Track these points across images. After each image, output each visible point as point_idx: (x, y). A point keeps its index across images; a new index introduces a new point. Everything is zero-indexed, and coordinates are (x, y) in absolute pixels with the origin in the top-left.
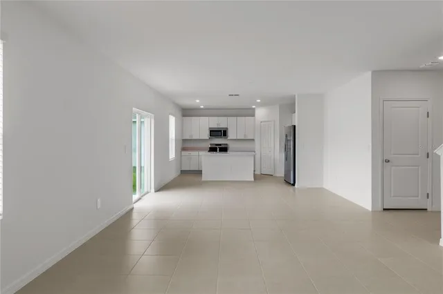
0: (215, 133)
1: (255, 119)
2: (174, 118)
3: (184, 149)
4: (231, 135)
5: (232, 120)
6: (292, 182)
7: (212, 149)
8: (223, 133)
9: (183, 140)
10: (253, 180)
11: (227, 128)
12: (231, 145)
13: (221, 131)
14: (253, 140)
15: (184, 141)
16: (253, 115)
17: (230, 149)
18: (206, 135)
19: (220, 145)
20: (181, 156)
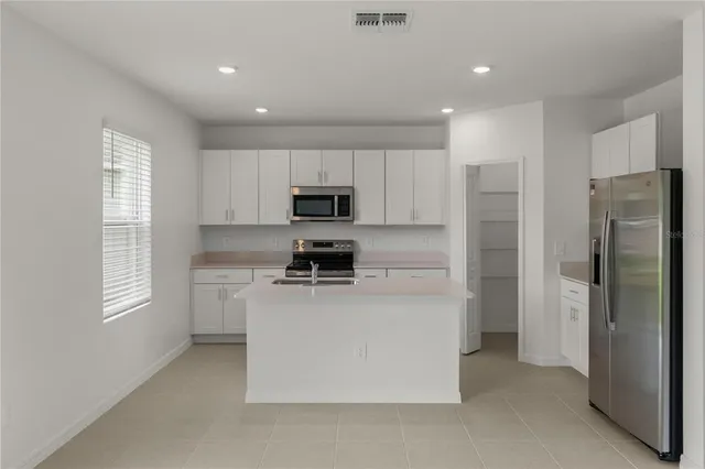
0: (310, 204)
1: (448, 156)
2: (145, 152)
3: (207, 259)
4: (367, 210)
5: (369, 160)
6: (666, 449)
7: (301, 262)
8: (339, 205)
9: (201, 226)
10: (456, 398)
11: (352, 188)
12: (366, 246)
13: (332, 197)
14: (440, 228)
15: (206, 230)
16: (442, 144)
17: (359, 259)
18: (281, 213)
19: (330, 244)
20: (192, 284)
